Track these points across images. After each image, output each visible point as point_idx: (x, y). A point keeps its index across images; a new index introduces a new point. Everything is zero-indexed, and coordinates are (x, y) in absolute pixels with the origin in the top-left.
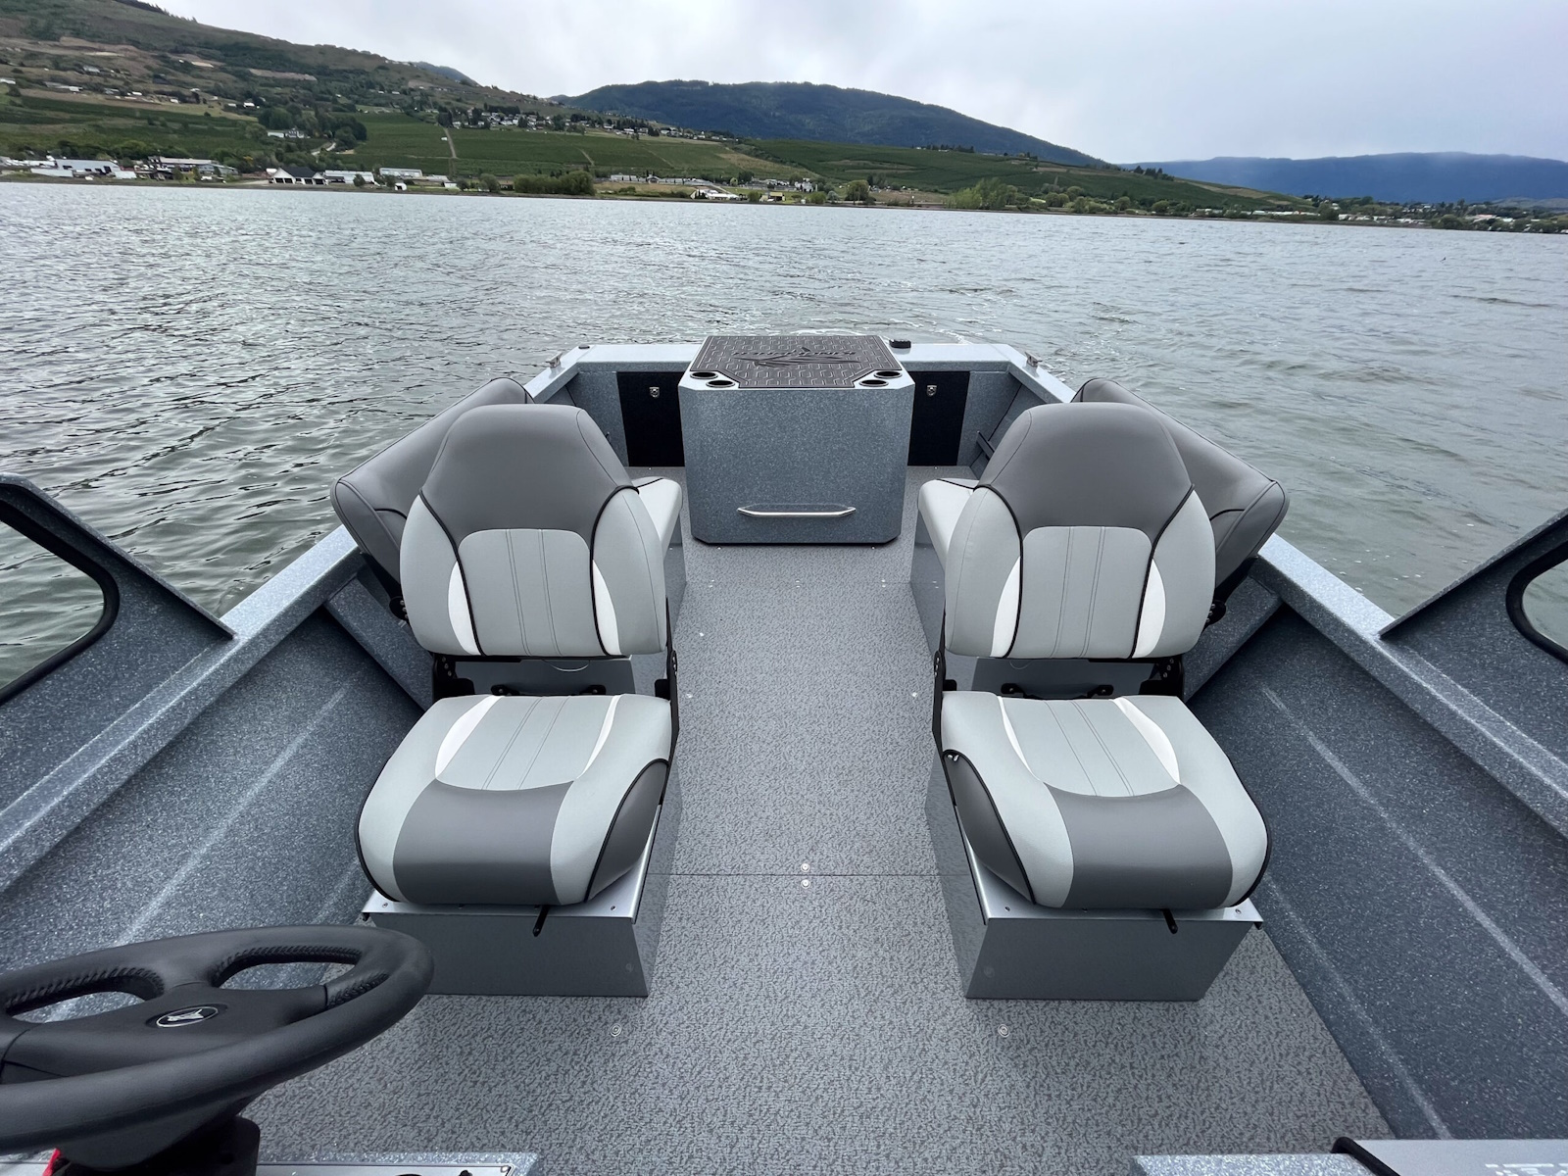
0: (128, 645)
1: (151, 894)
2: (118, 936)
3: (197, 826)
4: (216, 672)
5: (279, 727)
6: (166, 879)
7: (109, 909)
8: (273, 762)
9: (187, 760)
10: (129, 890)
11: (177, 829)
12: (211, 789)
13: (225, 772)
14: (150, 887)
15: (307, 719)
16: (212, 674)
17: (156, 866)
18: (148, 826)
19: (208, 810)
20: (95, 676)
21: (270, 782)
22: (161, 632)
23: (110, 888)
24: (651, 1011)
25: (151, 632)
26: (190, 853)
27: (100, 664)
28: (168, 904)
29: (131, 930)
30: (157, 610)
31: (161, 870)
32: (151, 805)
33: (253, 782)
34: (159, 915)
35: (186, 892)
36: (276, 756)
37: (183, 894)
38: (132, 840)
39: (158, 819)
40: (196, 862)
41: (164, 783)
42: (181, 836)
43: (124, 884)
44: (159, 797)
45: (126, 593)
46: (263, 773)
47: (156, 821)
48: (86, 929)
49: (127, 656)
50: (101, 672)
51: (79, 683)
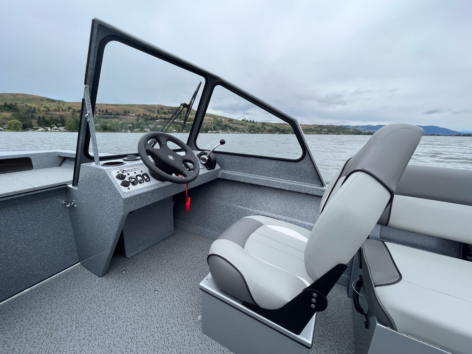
0: (301, 168)
3: (284, 213)
10: (268, 207)
11: (282, 209)
13: (299, 212)
16: (308, 187)
19: (289, 213)
20: (292, 168)
21: (302, 223)
22: (310, 172)
23: (267, 204)
24: (196, 331)
25: (308, 170)
42: (281, 211)
45: (307, 156)
49: (300, 170)
50: (293, 169)
51: (288, 167)
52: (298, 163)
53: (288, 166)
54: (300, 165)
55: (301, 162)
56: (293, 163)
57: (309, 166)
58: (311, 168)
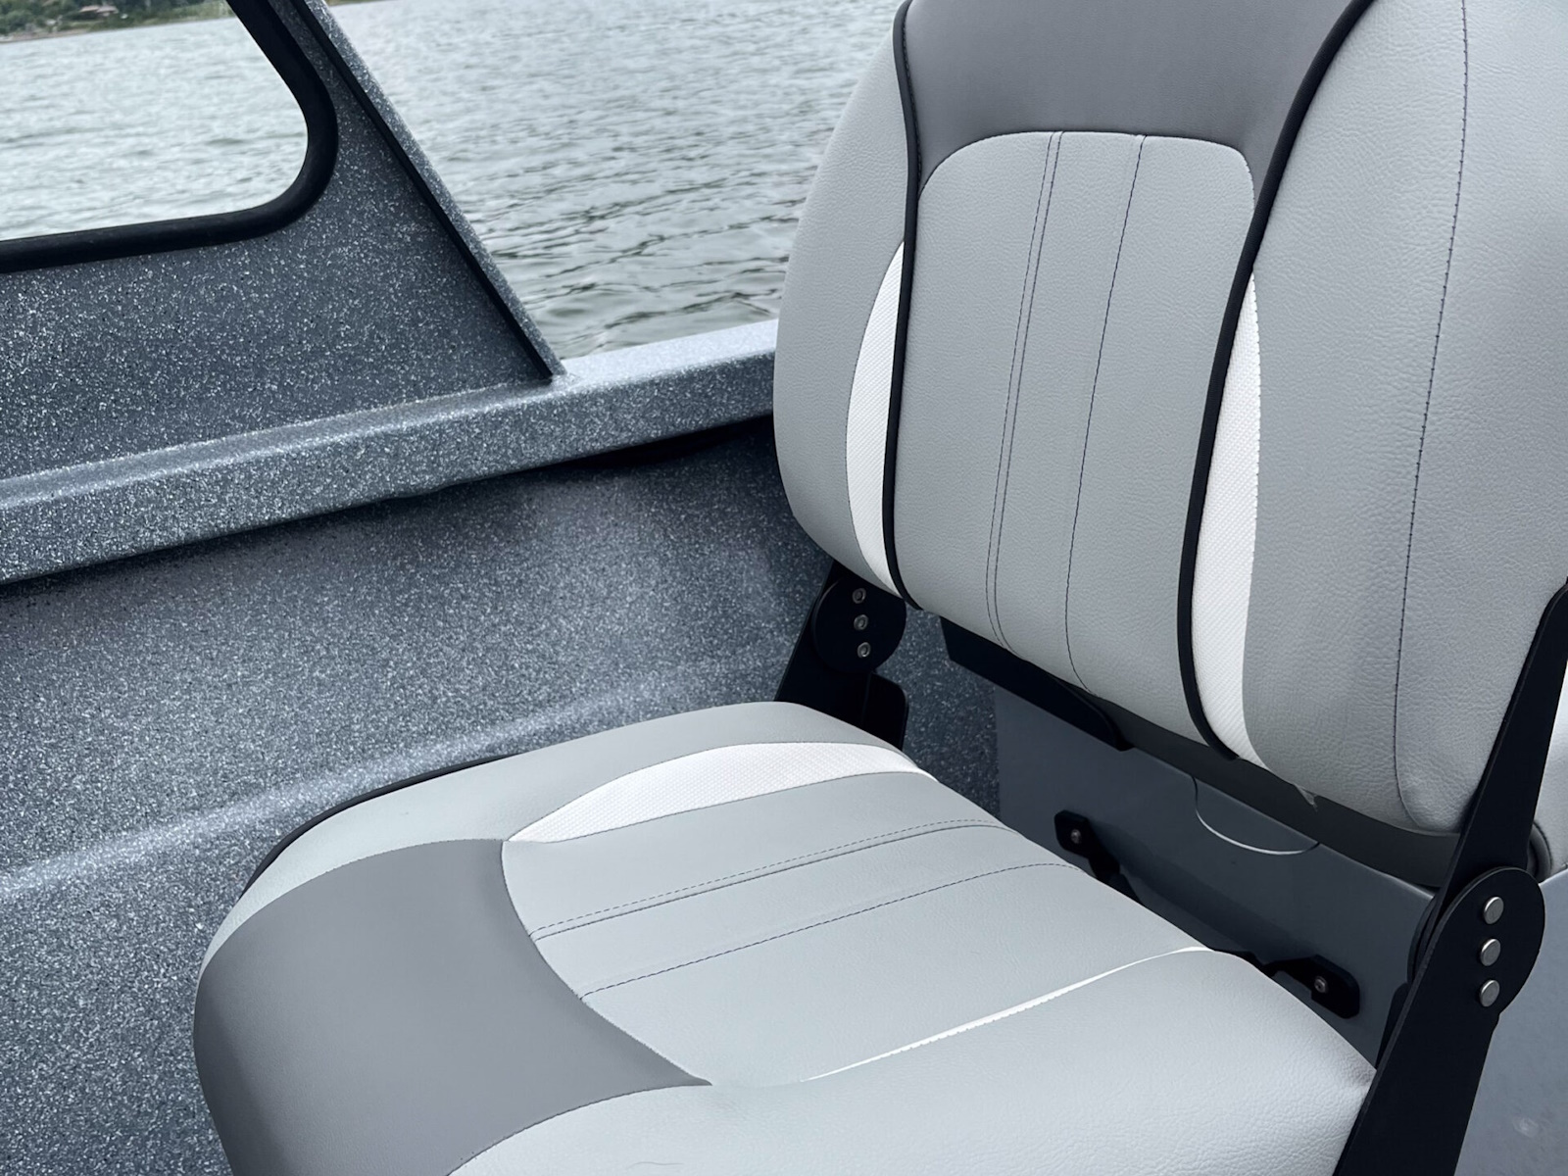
0: (330, 280)
1: (155, 817)
2: (58, 853)
4: (464, 424)
5: (583, 648)
6: (195, 808)
7: (76, 794)
8: (525, 714)
9: (372, 605)
10: (126, 783)
11: (272, 728)
12: (377, 691)
13: (423, 672)
14: (160, 804)
15: (652, 667)
17: (197, 772)
18: (230, 686)
20: (239, 309)
22: (409, 290)
23: (102, 754)
25: (386, 277)
26: (264, 790)
27: (258, 290)
28: (164, 858)
29: (81, 859)
30: (414, 236)
31: (198, 786)
32: (261, 649)
33: (462, 729)
34: (138, 867)
35: (207, 859)
36: (540, 705)
37: (198, 859)
38: (188, 691)
39: (254, 683)
40: (259, 815)
41: (306, 623)
42: (268, 745)
43: (127, 764)
44: (281, 641)
45: (353, 159)
46: (493, 723)
47: (247, 684)
48: (23, 802)
49: (321, 303)
50: (255, 307)
51: (206, 307)
52: (289, 233)
53: (193, 290)
54: (312, 251)
55: (312, 219)
56: (242, 255)
57: (388, 237)
58: (408, 249)
